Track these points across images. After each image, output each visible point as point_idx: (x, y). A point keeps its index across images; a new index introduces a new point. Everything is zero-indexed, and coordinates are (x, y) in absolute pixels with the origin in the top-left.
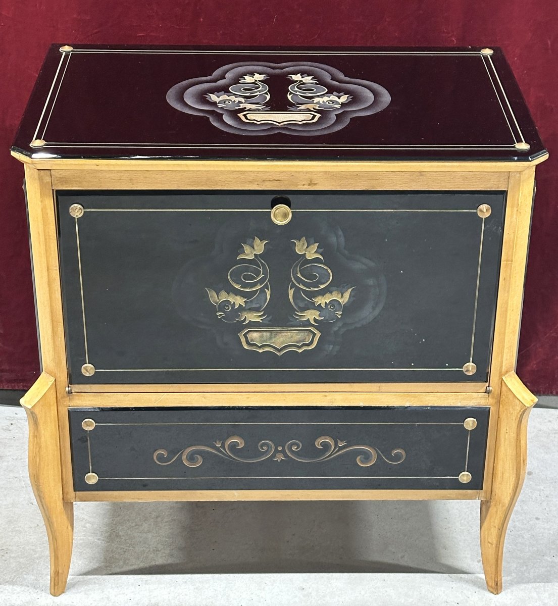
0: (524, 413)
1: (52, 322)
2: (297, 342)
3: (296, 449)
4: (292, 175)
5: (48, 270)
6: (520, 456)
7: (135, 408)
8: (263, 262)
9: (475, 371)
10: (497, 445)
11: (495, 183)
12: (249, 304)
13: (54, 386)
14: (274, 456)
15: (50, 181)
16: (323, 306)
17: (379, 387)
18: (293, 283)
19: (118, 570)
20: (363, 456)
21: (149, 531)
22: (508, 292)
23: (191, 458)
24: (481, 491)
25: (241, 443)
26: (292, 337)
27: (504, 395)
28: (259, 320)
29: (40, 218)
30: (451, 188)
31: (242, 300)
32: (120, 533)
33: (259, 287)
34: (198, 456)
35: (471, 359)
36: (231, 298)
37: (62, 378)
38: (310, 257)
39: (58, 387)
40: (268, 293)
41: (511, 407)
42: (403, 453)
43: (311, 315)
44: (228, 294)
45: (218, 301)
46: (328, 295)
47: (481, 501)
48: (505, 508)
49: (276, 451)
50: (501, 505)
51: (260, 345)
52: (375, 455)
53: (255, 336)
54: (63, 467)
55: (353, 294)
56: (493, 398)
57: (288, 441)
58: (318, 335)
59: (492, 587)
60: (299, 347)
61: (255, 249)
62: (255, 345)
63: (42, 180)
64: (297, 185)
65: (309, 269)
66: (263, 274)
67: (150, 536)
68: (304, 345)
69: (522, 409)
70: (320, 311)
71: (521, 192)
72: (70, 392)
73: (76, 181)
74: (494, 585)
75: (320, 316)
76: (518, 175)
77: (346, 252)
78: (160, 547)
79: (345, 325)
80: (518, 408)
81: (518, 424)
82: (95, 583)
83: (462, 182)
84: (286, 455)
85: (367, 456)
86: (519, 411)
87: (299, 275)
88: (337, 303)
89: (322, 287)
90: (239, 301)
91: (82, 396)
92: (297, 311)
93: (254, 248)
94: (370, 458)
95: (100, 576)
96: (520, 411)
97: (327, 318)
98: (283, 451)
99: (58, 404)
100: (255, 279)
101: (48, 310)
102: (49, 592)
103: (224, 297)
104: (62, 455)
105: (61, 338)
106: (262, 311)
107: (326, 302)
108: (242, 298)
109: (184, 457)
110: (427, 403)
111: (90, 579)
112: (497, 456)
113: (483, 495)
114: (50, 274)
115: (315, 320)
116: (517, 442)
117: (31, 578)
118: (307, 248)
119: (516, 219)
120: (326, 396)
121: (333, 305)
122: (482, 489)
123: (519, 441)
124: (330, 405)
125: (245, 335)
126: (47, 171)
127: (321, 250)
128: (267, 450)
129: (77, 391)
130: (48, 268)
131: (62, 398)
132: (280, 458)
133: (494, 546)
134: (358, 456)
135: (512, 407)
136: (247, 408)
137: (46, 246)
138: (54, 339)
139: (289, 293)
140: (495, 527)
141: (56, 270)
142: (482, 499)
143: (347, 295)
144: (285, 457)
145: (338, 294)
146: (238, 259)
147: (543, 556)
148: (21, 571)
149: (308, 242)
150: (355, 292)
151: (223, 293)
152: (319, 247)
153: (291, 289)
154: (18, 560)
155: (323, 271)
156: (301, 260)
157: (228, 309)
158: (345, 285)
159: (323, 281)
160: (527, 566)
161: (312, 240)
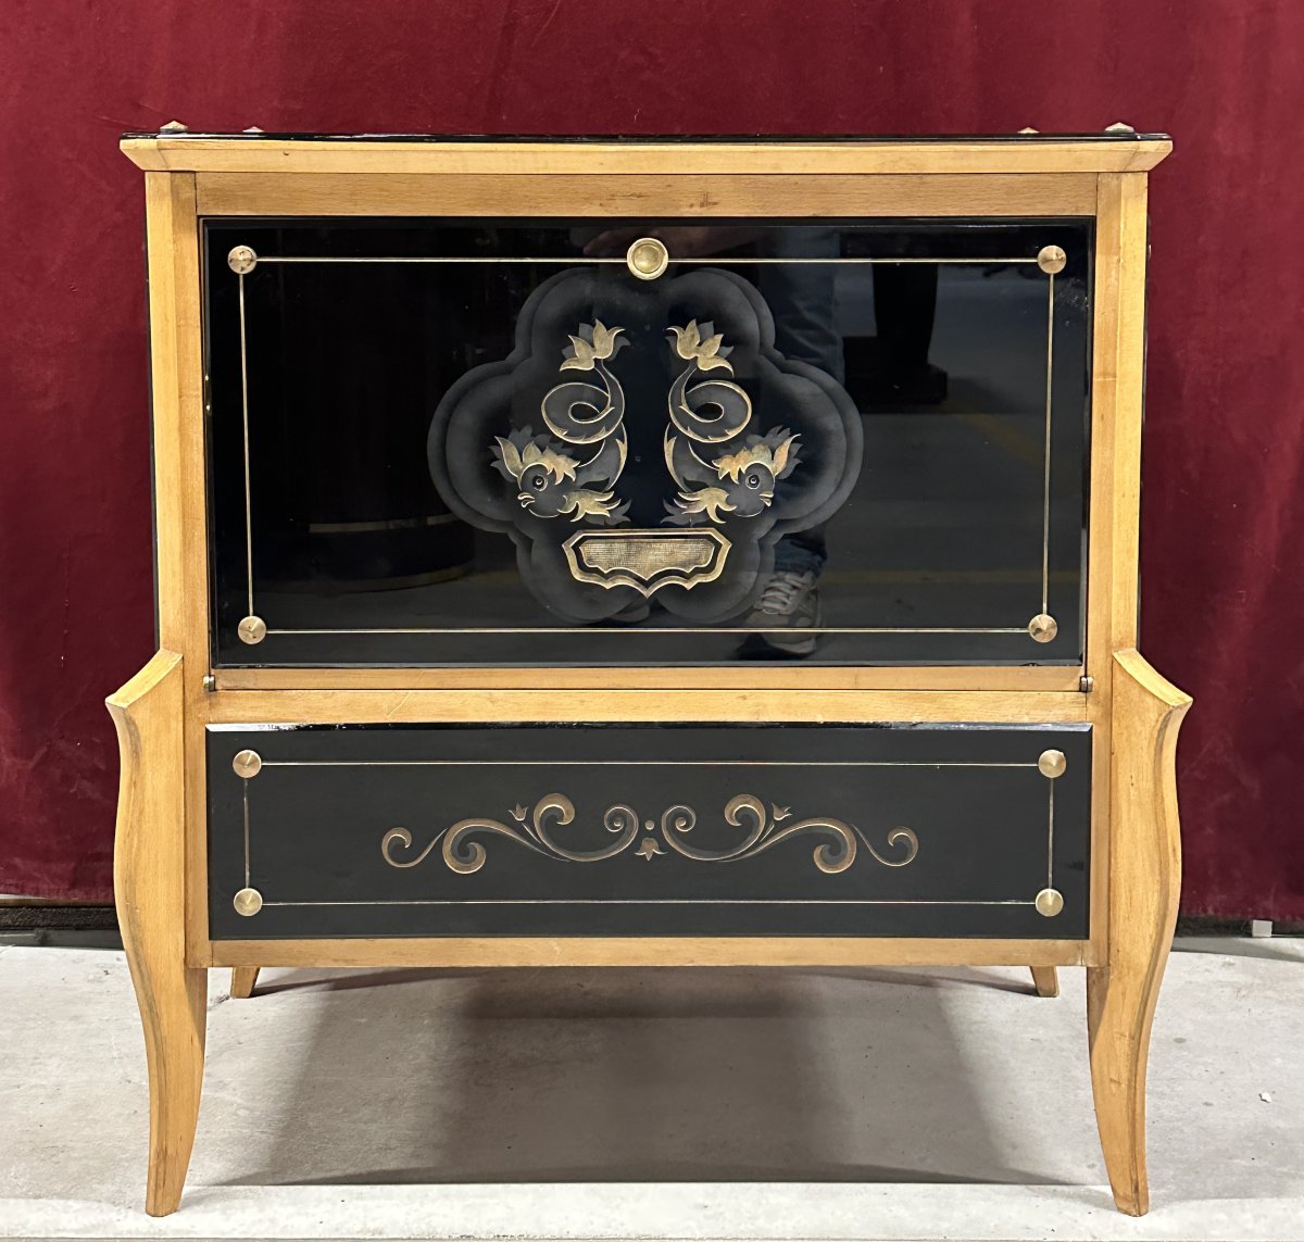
0: (1166, 727)
1: (184, 517)
2: (684, 564)
3: (685, 827)
4: (666, 184)
5: (180, 397)
6: (1166, 836)
8: (612, 376)
9: (1054, 632)
10: (1114, 823)
11: (1070, 200)
12: (584, 474)
13: (180, 672)
14: (637, 845)
15: (194, 195)
16: (734, 478)
17: (856, 677)
18: (673, 428)
19: (299, 1178)
20: (828, 846)
21: (373, 1121)
22: (1112, 448)
23: (462, 852)
24: (1086, 942)
25: (567, 812)
26: (672, 553)
27: (1120, 694)
28: (604, 512)
29: (171, 281)
30: (982, 211)
31: (570, 465)
32: (311, 1124)
33: (603, 435)
34: (477, 845)
35: (1045, 605)
36: (547, 461)
37: (197, 654)
38: (706, 365)
39: (187, 674)
40: (623, 448)
41: (1136, 718)
42: (913, 839)
43: (710, 501)
44: (542, 450)
45: (521, 467)
46: (743, 454)
47: (1088, 968)
48: (1141, 978)
49: (643, 833)
50: (1132, 972)
51: (606, 572)
52: (852, 844)
53: (596, 551)
54: (190, 876)
55: (795, 451)
56: (1097, 703)
57: (668, 808)
58: (726, 547)
59: (1125, 1199)
60: (687, 577)
61: (595, 348)
62: (596, 571)
63: (178, 193)
64: (678, 207)
65: (703, 393)
66: (611, 406)
67: (374, 1127)
68: (697, 571)
69: (1160, 715)
70: (728, 491)
71: (1122, 220)
72: (212, 688)
73: (244, 197)
74: (1129, 1191)
75: (728, 502)
76: (1115, 182)
77: (778, 354)
78: (393, 1143)
79: (780, 524)
80: (1151, 715)
81: (1155, 755)
82: (246, 1197)
83: (1004, 199)
84: (663, 845)
85: (835, 847)
86: (1153, 724)
87: (684, 407)
88: (764, 471)
89: (732, 434)
90: (563, 467)
91: (237, 697)
92: (682, 491)
93: (593, 346)
94: (842, 852)
95: (259, 1187)
96: (1157, 721)
97: (742, 508)
98: (656, 834)
99: (187, 717)
100: (595, 415)
101: (176, 491)
102: (144, 1210)
103: (533, 458)
104: (189, 846)
105: (200, 556)
106: (610, 490)
107: (740, 471)
108: (570, 460)
109: (447, 849)
110: (956, 715)
111: (237, 1191)
112: (1116, 849)
113: (1091, 954)
114: (183, 406)
115: (719, 512)
116: (1155, 800)
117: (108, 1189)
118: (700, 344)
119: (1118, 280)
120: (744, 698)
121: (756, 477)
122: (1088, 938)
123: (1159, 801)
124: (753, 719)
125: (576, 548)
126: (188, 175)
127: (729, 350)
128: (624, 829)
129: (229, 685)
130: (180, 390)
131: (197, 701)
132: (649, 850)
133: (1124, 1086)
134: (818, 845)
135: (1140, 717)
137: (178, 343)
138: (185, 558)
139: (665, 448)
140: (1123, 1035)
141: (197, 396)
142: (1090, 965)
143: (783, 454)
144: (661, 850)
145: (765, 450)
146: (562, 369)
147: (1230, 1158)
148: (88, 1178)
149: (702, 333)
150: (799, 446)
151: (532, 449)
152: (724, 343)
153: (668, 440)
154: (84, 1161)
155: (733, 399)
156: (688, 374)
157: (541, 486)
158: (779, 428)
159: (733, 421)
160: (1197, 1172)
161: (709, 326)
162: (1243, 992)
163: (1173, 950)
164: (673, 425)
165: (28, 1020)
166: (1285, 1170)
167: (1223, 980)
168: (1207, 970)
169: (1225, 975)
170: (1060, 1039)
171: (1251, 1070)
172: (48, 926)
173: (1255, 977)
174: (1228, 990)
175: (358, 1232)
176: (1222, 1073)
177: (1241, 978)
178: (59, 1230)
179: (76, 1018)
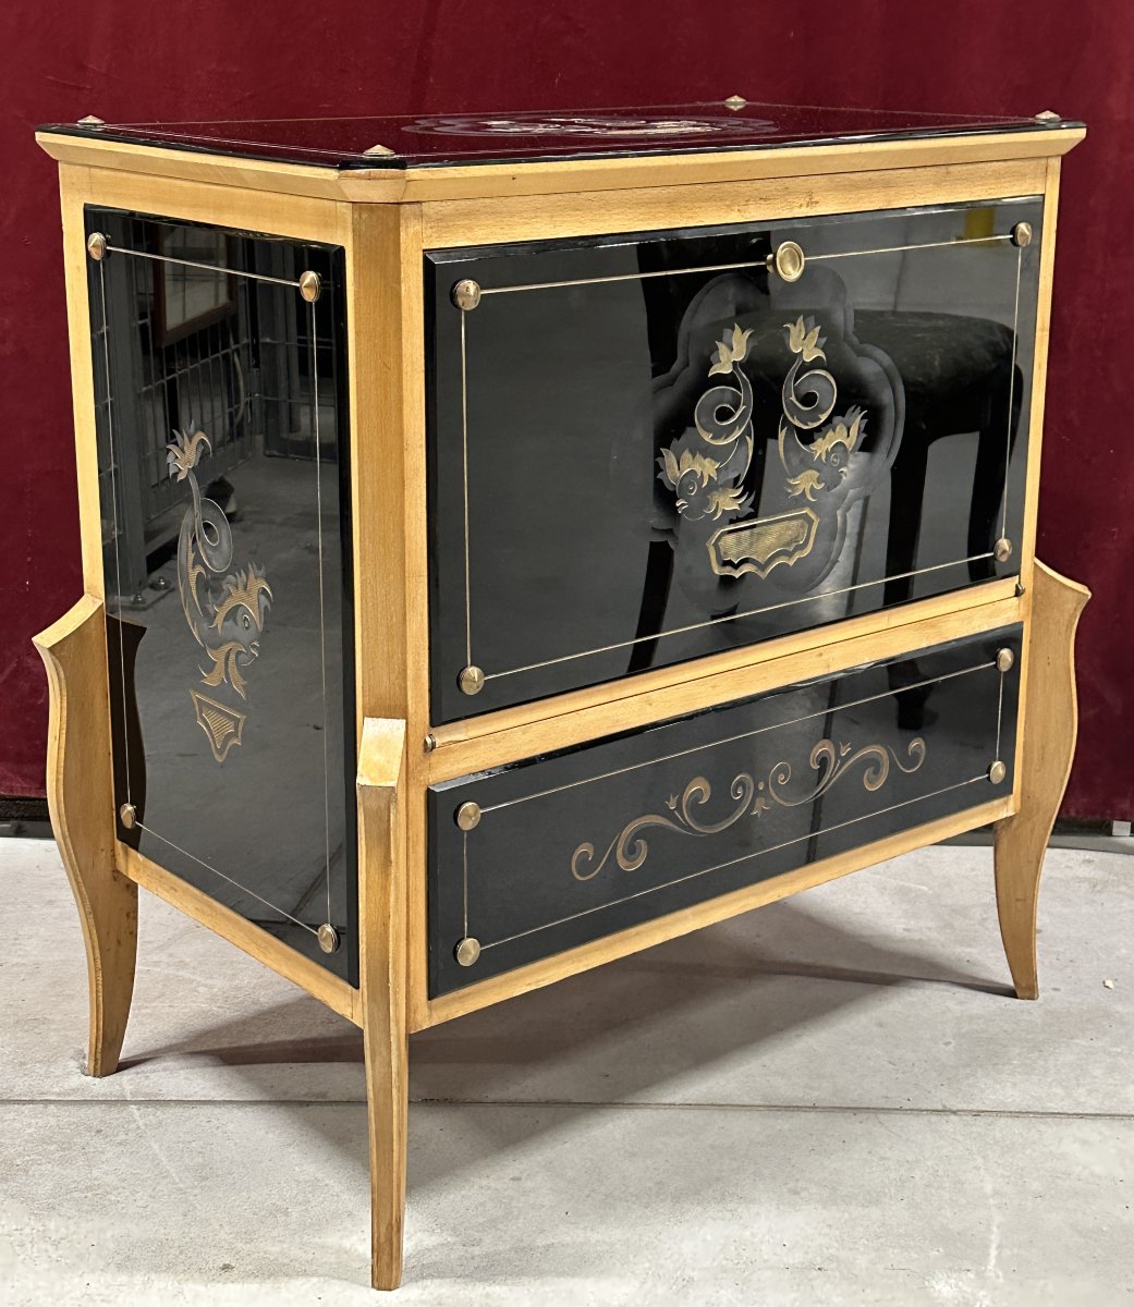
2: (788, 544)
3: (783, 780)
4: (785, 186)
7: (543, 755)
8: (744, 376)
11: (1032, 181)
12: (724, 473)
14: (752, 805)
16: (823, 458)
18: (785, 419)
20: (872, 769)
23: (630, 850)
24: (1010, 797)
25: (706, 791)
26: (781, 535)
28: (735, 506)
31: (713, 466)
33: (737, 434)
34: (641, 841)
36: (698, 465)
37: (419, 716)
38: (808, 357)
39: (411, 740)
40: (750, 443)
42: (923, 747)
43: (807, 482)
44: (694, 456)
45: (678, 475)
46: (830, 435)
49: (757, 793)
51: (736, 562)
52: (886, 760)
53: (730, 544)
54: (412, 942)
55: (863, 426)
57: (773, 766)
58: (816, 522)
60: (790, 555)
61: (733, 351)
62: (730, 563)
64: (791, 210)
65: (806, 382)
66: (743, 405)
68: (797, 548)
69: (1079, 604)
70: (819, 471)
72: (430, 750)
73: (463, 227)
75: (818, 481)
76: (1057, 163)
77: (856, 340)
84: (768, 800)
85: (876, 767)
87: (793, 398)
88: (842, 449)
89: (824, 418)
90: (709, 469)
91: (452, 751)
92: (788, 477)
93: (732, 349)
94: (880, 770)
97: (828, 484)
98: (765, 792)
100: (731, 414)
103: (687, 464)
105: (421, 614)
106: (741, 485)
107: (827, 450)
108: (713, 462)
109: (619, 851)
115: (812, 491)
118: (804, 338)
120: (821, 654)
121: (836, 455)
122: (1009, 794)
124: (827, 671)
125: (715, 544)
127: (823, 340)
128: (743, 795)
131: (416, 764)
132: (760, 807)
134: (866, 770)
136: (717, 709)
139: (779, 438)
143: (854, 430)
144: (767, 805)
145: (843, 429)
146: (710, 375)
147: (1072, 1038)
148: (66, 1047)
149: (806, 326)
150: (866, 421)
151: (687, 455)
152: (821, 335)
153: (782, 429)
154: (63, 1033)
155: (826, 386)
156: (796, 366)
157: (692, 491)
158: (853, 408)
159: (824, 406)
160: (1041, 1051)
161: (811, 320)
162: (1098, 888)
163: (1049, 846)
164: (785, 417)
165: (8, 904)
166: (1119, 1050)
167: (1081, 876)
168: (1068, 867)
169: (1084, 872)
170: (929, 929)
171: (1098, 960)
172: (22, 818)
173: (1110, 873)
174: (1085, 886)
175: (304, 1095)
176: (1071, 961)
177: (1098, 874)
178: (42, 1094)
179: (50, 902)
